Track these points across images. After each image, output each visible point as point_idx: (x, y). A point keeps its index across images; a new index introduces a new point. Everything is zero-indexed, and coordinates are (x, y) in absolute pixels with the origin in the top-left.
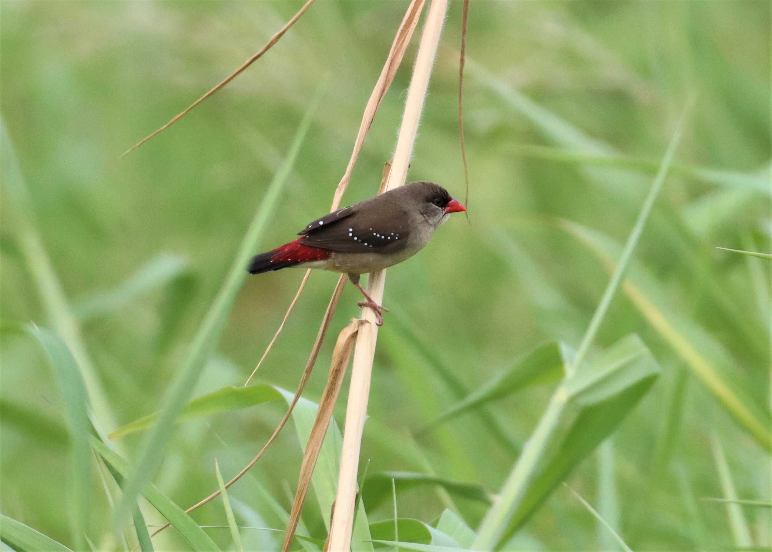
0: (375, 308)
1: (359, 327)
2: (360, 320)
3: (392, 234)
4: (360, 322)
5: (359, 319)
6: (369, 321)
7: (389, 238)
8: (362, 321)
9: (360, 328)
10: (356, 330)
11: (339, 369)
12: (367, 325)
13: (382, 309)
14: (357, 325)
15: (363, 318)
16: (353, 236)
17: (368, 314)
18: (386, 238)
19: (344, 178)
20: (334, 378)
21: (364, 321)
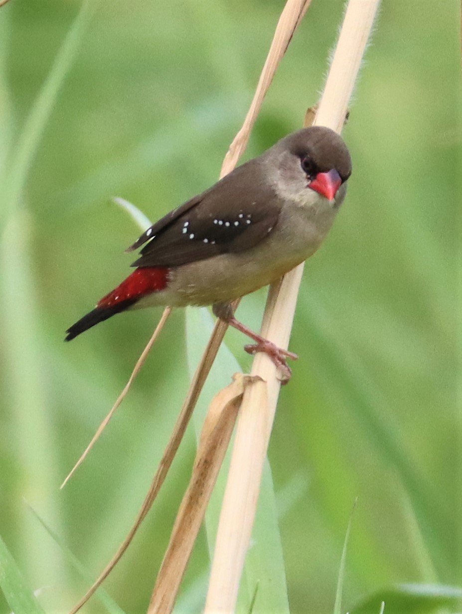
0: (273, 354)
1: (244, 389)
2: (247, 377)
3: (241, 216)
4: (248, 379)
5: (246, 375)
6: (263, 378)
7: (236, 224)
8: (250, 377)
9: (248, 390)
10: (240, 393)
11: (211, 460)
12: (259, 385)
13: (286, 354)
14: (241, 384)
15: (253, 374)
16: (189, 232)
17: (264, 366)
18: (232, 224)
19: (240, 135)
20: (202, 474)
21: (254, 377)
